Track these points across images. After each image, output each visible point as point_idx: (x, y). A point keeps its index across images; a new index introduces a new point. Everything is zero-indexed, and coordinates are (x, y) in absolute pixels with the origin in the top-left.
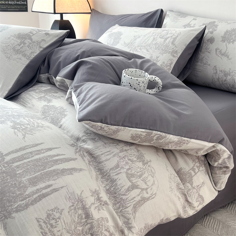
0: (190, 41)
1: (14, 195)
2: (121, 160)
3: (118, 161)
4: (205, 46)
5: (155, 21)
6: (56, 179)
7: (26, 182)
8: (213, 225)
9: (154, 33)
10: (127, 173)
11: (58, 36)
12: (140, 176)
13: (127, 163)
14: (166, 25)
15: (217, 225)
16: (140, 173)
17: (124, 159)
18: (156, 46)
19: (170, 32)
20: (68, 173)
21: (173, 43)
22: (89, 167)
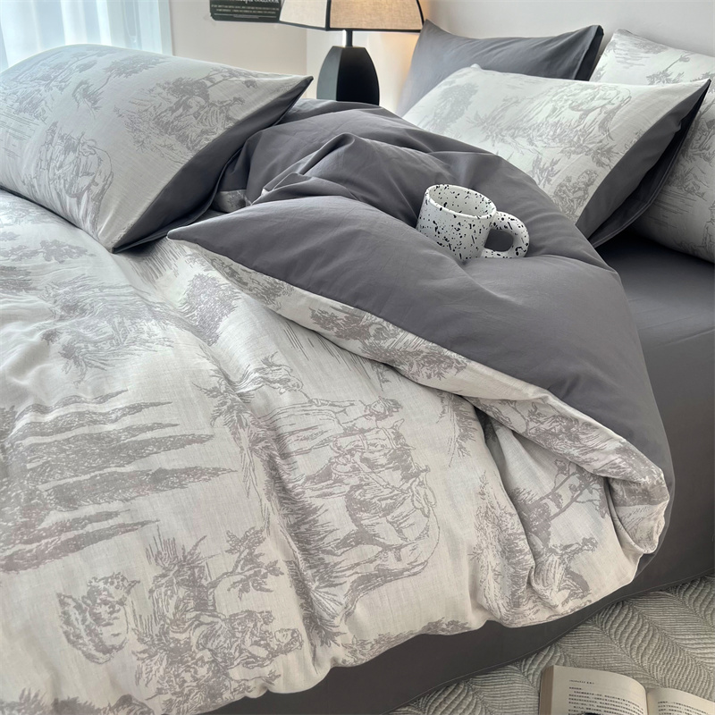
0: (653, 122)
1: (10, 524)
2: (341, 458)
3: (329, 461)
4: (700, 139)
5: (576, 60)
7: (49, 495)
8: (634, 635)
9: (557, 94)
10: (349, 497)
12: (388, 511)
13: (356, 469)
14: (602, 73)
15: (645, 637)
16: (389, 501)
17: (349, 456)
18: (555, 132)
19: (602, 93)
20: (172, 482)
21: (603, 126)
22: (248, 460)
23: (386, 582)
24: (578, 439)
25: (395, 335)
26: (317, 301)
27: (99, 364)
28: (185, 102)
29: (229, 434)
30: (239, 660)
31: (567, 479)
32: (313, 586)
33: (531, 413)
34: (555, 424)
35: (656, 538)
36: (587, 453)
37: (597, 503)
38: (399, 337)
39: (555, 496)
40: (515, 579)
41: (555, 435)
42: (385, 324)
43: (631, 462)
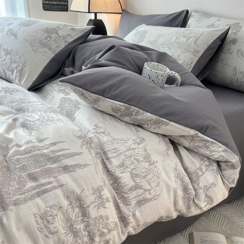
0: (212, 41)
1: (13, 188)
2: (127, 159)
3: (123, 160)
4: (227, 47)
5: (180, 22)
6: (57, 176)
7: (26, 177)
9: (177, 32)
10: (131, 172)
11: (83, 31)
12: (145, 177)
13: (133, 163)
14: (190, 25)
16: (145, 173)
17: (130, 158)
18: (178, 45)
19: (193, 32)
20: (71, 170)
21: (195, 43)
22: (95, 161)
23: (146, 203)
24: (208, 148)
25: (143, 114)
26: (114, 103)
27: (37, 129)
28: (50, 36)
29: (88, 152)
30: (98, 234)
31: (204, 163)
32: (121, 205)
33: (191, 140)
34: (200, 143)
35: (236, 181)
36: (212, 152)
37: (215, 170)
38: (145, 114)
39: (200, 169)
40: (189, 199)
41: (200, 147)
42: (139, 110)
43: (228, 155)
